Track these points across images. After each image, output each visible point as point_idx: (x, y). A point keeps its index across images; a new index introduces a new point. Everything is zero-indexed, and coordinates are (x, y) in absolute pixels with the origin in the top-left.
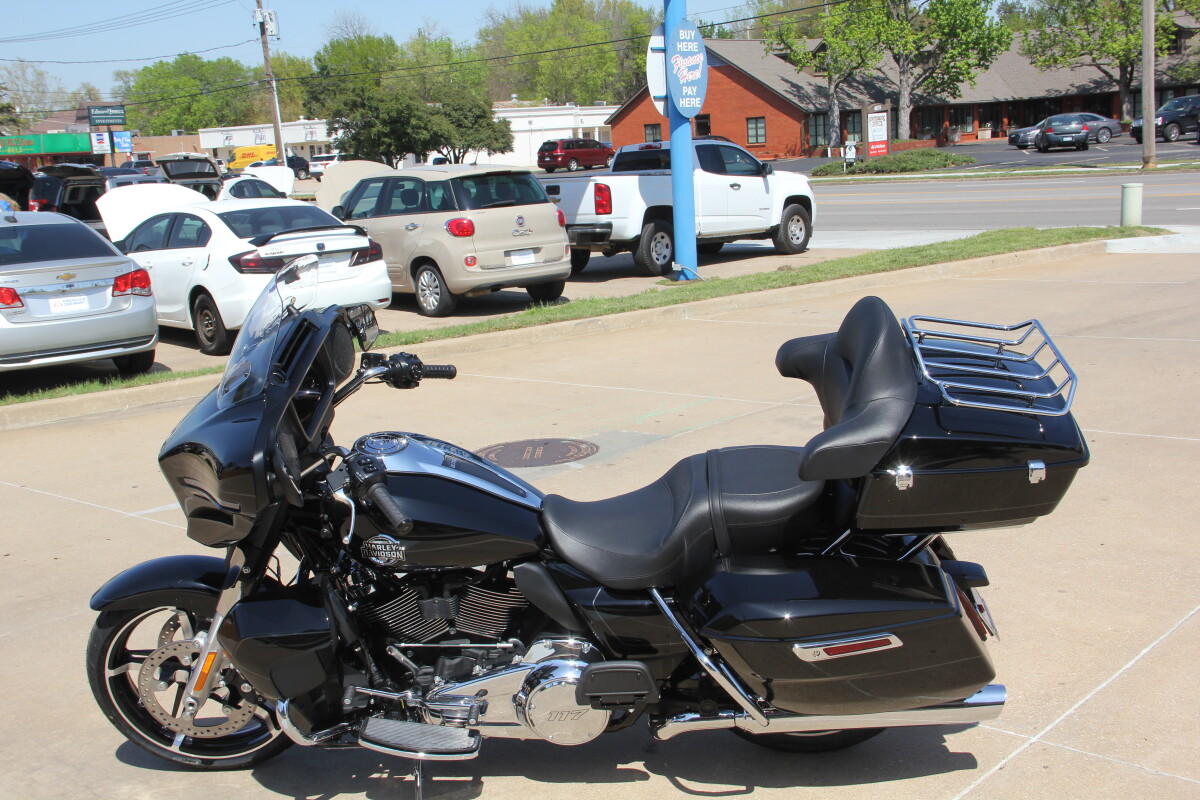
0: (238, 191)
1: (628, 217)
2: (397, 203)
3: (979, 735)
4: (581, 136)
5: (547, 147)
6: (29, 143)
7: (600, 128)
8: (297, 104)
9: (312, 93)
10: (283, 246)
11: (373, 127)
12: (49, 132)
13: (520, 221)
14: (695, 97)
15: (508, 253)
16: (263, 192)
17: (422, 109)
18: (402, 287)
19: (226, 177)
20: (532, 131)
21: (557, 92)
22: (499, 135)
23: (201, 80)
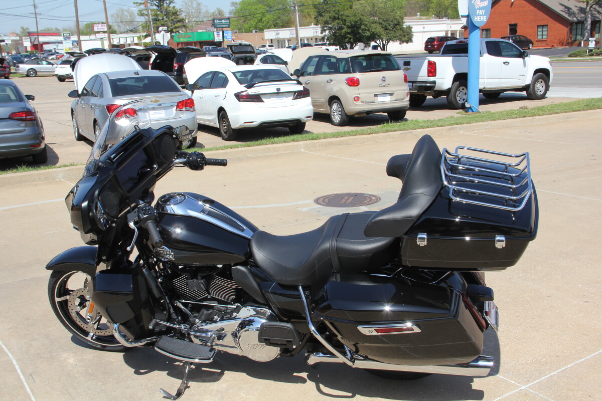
0: (265, 61)
1: (445, 78)
2: (325, 68)
3: (494, 381)
4: (449, 35)
5: (430, 40)
6: (190, 36)
7: (460, 31)
8: (311, 18)
9: (319, 12)
10: (260, 88)
11: (343, 29)
12: (199, 31)
13: (384, 79)
14: (483, 16)
15: (376, 96)
16: (277, 61)
17: (367, 20)
18: (322, 110)
19: (259, 54)
20: (424, 32)
21: (440, 12)
22: (406, 34)
23: (268, 6)
